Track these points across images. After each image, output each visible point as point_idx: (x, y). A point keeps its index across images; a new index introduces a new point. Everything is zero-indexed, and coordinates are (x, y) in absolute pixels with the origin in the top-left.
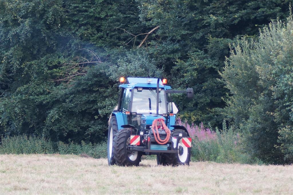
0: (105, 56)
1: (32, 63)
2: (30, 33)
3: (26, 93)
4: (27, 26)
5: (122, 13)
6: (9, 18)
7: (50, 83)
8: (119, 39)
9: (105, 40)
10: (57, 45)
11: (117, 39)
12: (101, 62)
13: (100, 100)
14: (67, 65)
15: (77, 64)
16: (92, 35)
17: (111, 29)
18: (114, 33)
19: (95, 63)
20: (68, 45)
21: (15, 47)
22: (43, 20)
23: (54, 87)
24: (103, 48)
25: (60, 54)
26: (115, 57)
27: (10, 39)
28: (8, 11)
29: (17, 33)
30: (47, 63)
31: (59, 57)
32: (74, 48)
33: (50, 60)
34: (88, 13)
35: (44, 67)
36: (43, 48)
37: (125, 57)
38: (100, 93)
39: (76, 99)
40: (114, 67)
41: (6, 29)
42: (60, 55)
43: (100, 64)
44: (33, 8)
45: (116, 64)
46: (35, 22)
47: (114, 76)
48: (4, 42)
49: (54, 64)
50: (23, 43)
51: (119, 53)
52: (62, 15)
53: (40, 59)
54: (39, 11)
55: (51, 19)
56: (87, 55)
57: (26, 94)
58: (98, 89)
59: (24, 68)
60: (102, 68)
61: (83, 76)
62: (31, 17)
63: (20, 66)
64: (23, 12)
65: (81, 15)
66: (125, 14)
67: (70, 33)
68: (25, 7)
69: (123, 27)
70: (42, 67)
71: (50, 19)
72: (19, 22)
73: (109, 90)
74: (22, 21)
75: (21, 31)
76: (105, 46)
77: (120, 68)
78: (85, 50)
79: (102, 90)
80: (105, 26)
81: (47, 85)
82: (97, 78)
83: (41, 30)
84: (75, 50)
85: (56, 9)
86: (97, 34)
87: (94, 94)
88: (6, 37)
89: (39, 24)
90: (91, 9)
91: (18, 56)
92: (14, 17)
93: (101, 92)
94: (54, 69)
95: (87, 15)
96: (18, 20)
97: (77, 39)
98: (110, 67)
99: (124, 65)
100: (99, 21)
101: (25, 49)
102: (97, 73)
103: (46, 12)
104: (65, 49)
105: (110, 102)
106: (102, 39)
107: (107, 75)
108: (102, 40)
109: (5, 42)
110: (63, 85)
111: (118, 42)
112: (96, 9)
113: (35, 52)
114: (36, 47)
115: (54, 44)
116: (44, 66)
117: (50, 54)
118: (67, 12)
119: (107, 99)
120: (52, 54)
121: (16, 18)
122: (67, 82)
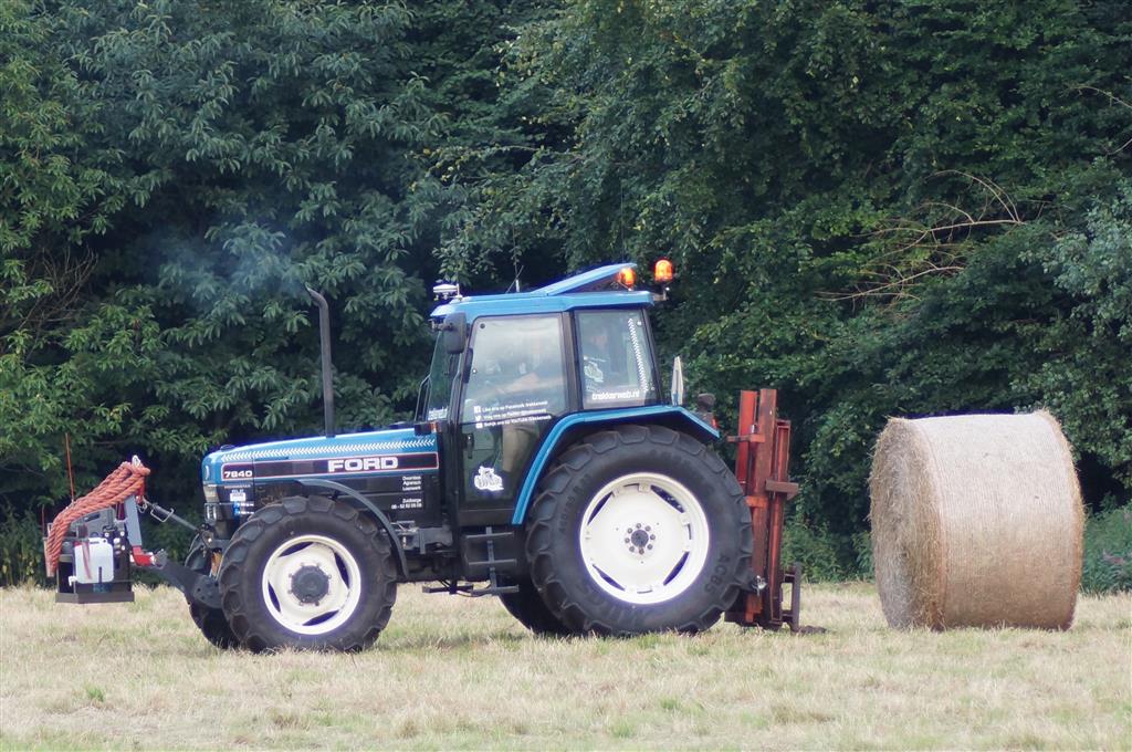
0: (1035, 198)
1: (752, 231)
2: (741, 113)
3: (728, 346)
4: (728, 86)
5: (1099, 29)
6: (658, 57)
7: (823, 307)
8: (1089, 129)
9: (1032, 137)
10: (845, 160)
11: (1080, 129)
12: (1019, 222)
13: (1018, 368)
14: (887, 236)
15: (926, 231)
16: (984, 118)
17: (1056, 92)
18: (1070, 108)
19: (998, 225)
20: (889, 159)
21: (685, 170)
22: (791, 64)
23: (837, 323)
24: (1028, 168)
25: (859, 192)
26: (1077, 201)
27: (662, 139)
28: (656, 32)
29: (689, 113)
30: (807, 230)
31: (856, 206)
32: (915, 169)
33: (821, 217)
34: (966, 33)
35: (796, 245)
36: (793, 171)
37: (1116, 201)
38: (1020, 342)
39: (926, 367)
40: (1072, 238)
41: (648, 100)
42: (860, 197)
43: (1017, 231)
44: (750, 14)
45: (1082, 227)
46: (760, 73)
47: (1073, 276)
48: (641, 154)
49: (836, 233)
50: (716, 155)
51: (1092, 186)
52: (866, 43)
53: (782, 214)
54: (774, 30)
55: (823, 58)
56: (967, 196)
57: (729, 350)
58: (1009, 325)
59: (719, 251)
60: (1027, 244)
61: (950, 276)
62: (743, 53)
63: (702, 242)
64: (713, 33)
65: (939, 40)
66: (1110, 31)
67: (897, 110)
68: (719, 14)
69: (1105, 84)
70: (789, 247)
71: (818, 57)
72: (697, 71)
73: (1053, 331)
74: (711, 67)
75: (706, 108)
76: (1035, 161)
77: (1098, 243)
78: (957, 175)
79: (1028, 329)
80: (1035, 82)
81: (811, 314)
82: (1006, 282)
83: (785, 101)
84: (917, 175)
85: (842, 18)
86: (1004, 112)
87: (996, 347)
88: (647, 132)
89: (775, 78)
90: (979, 17)
91: (696, 205)
92: (679, 52)
93: (1025, 338)
94: (837, 253)
95: (962, 39)
96: (693, 64)
97: (923, 135)
98: (1058, 239)
99: (1111, 233)
100: (1011, 63)
101: (724, 176)
102: (1005, 266)
103: (801, 33)
104: (876, 175)
105: (1060, 377)
106: (1020, 133)
107: (1046, 270)
108: (1022, 137)
109: (645, 152)
110: (871, 314)
111: (1085, 144)
112: (998, 14)
113: (762, 189)
114: (766, 167)
115: (836, 157)
116: (796, 241)
117: (821, 195)
118: (884, 28)
119: (1045, 365)
120: (826, 195)
121: (684, 57)
122: (888, 300)
